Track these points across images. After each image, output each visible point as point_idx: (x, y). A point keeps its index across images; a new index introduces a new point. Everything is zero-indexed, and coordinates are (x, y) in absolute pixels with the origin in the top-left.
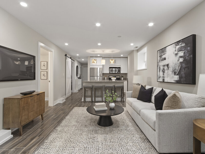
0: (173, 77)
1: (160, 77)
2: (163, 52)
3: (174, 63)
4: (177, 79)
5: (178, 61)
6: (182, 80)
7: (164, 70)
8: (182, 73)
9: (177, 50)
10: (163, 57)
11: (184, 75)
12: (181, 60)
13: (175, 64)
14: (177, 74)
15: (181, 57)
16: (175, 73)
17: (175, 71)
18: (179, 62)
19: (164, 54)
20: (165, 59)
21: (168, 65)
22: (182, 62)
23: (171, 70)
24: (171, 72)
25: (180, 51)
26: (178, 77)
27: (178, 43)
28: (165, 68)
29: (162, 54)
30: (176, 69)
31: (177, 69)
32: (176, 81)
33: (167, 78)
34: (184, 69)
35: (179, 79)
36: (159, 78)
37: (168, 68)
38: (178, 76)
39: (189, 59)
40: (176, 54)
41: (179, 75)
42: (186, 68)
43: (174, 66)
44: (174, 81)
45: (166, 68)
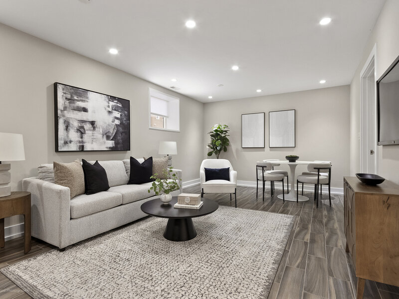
0: (105, 143)
1: (71, 142)
2: (80, 96)
3: (105, 123)
4: (111, 146)
5: (113, 122)
6: (119, 146)
7: (82, 130)
8: (119, 138)
9: (110, 107)
10: (81, 104)
11: (121, 141)
12: (117, 122)
13: (109, 125)
14: (111, 138)
15: (117, 118)
16: (108, 138)
17: (108, 134)
18: (114, 124)
19: (82, 101)
20: (85, 110)
21: (93, 123)
22: (118, 125)
23: (101, 131)
24: (101, 135)
25: (115, 110)
26: (114, 143)
27: (112, 98)
28: (85, 126)
29: (76, 98)
30: (109, 132)
31: (112, 132)
32: (110, 148)
33: (92, 143)
34: (121, 134)
35: (114, 145)
36: (66, 143)
37: (94, 128)
38: (113, 141)
39: (126, 123)
40: (110, 112)
41: (115, 140)
42: (123, 132)
43: (106, 127)
44: (107, 148)
45: (87, 126)
